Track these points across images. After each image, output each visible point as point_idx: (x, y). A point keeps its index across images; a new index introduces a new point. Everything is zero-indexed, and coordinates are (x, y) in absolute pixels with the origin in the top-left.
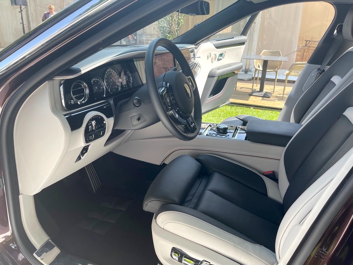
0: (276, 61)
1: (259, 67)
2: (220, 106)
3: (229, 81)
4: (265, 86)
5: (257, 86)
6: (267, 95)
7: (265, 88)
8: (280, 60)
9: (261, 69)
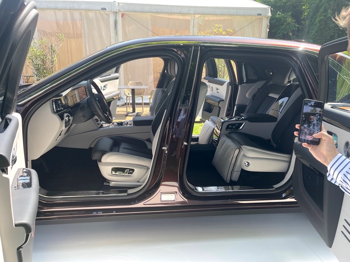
0: (140, 89)
1: (129, 95)
3: (112, 104)
4: (136, 108)
5: (130, 109)
6: (139, 115)
7: (136, 110)
8: (143, 88)
9: (131, 95)
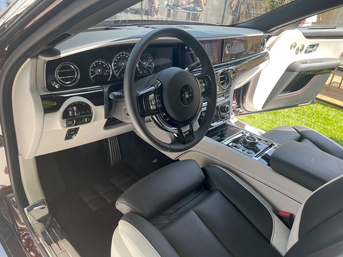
2: (299, 105)
3: (315, 79)
